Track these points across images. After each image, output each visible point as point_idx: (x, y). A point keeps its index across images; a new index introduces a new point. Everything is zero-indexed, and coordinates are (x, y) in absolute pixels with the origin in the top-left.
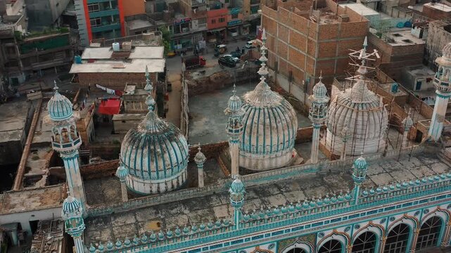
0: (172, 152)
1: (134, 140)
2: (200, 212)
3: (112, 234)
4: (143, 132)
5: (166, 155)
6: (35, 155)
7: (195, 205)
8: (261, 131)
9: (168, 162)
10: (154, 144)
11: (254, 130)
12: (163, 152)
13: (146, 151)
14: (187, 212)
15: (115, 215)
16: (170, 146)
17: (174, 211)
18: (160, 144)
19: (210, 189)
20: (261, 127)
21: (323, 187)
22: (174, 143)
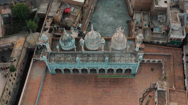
0: (69, 44)
1: (62, 40)
2: (73, 57)
3: (54, 59)
4: (63, 39)
5: (68, 45)
6: (48, 20)
7: (73, 55)
8: (90, 44)
9: (68, 46)
10: (65, 42)
11: (88, 43)
12: (67, 44)
13: (63, 43)
14: (71, 57)
15: (56, 54)
16: (69, 43)
17: (68, 56)
18: (67, 42)
19: (77, 52)
20: (90, 43)
21: (103, 58)
22: (70, 43)
